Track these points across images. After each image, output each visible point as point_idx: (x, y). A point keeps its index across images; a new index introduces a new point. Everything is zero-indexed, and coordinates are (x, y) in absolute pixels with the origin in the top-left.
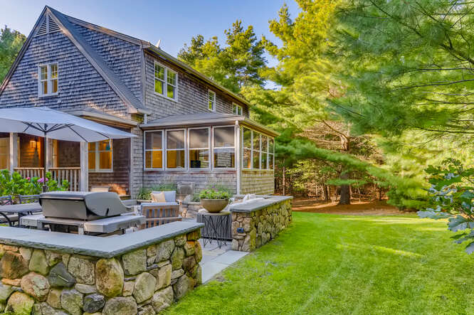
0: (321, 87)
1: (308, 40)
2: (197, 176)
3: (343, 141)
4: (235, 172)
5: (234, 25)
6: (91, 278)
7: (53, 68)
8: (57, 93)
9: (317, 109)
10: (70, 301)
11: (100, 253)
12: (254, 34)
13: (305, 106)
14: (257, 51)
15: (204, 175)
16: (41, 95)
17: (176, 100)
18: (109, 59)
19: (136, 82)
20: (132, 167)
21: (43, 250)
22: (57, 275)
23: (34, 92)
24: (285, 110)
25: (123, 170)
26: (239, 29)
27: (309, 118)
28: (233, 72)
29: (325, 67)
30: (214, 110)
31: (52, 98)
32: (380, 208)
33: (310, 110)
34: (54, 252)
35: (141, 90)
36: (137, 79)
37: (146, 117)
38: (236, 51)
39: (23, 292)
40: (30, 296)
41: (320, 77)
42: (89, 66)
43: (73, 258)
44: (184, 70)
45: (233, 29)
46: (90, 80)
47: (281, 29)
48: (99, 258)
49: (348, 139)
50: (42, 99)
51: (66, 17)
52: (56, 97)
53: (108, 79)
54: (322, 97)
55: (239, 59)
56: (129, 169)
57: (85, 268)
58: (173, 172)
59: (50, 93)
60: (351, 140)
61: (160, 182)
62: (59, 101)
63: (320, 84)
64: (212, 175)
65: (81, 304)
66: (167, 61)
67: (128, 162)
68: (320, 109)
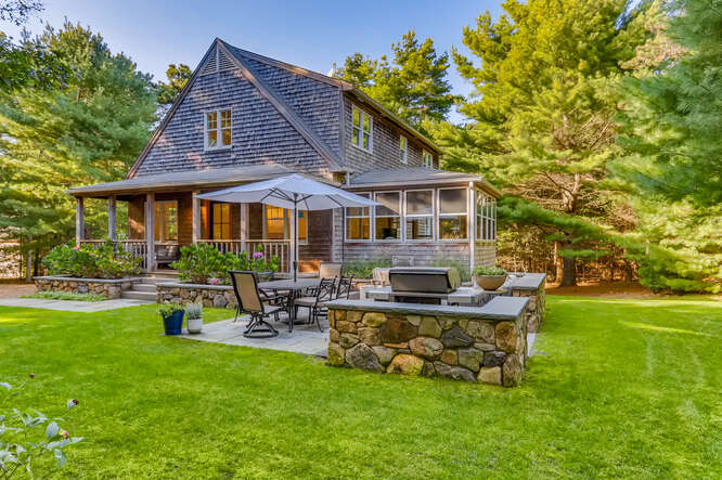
0: (542, 127)
1: (529, 65)
2: (416, 248)
3: (565, 200)
4: (467, 244)
5: (405, 37)
6: (492, 338)
7: (226, 114)
8: (229, 147)
9: (541, 158)
10: (469, 358)
11: (499, 316)
12: (433, 51)
13: (525, 154)
14: (436, 74)
15: (425, 248)
16: (207, 148)
17: (371, 151)
18: (296, 103)
19: (333, 132)
20: (334, 239)
21: (435, 317)
22: (454, 337)
23: (198, 145)
24: (498, 159)
25: (323, 241)
26: (412, 44)
27: (531, 169)
28: (406, 104)
29: (553, 101)
30: (405, 162)
31: (223, 152)
32: (623, 292)
33: (531, 159)
34: (451, 317)
35: (340, 142)
36: (334, 128)
37: (348, 177)
38: (412, 76)
39: (411, 353)
40: (421, 356)
41: (546, 115)
42: (275, 113)
43: (472, 322)
44: (378, 113)
45: (403, 42)
46: (277, 131)
47: (483, 47)
48: (499, 321)
49: (575, 196)
50: (208, 153)
51: (237, 50)
52: (229, 151)
53: (300, 129)
54: (547, 140)
55: (416, 86)
56: (331, 241)
57: (485, 330)
58: (384, 245)
59: (220, 146)
60: (579, 198)
61: (366, 257)
62: (233, 156)
63: (542, 123)
64: (437, 248)
65: (481, 360)
66: (364, 103)
67: (329, 232)
68: (545, 157)
